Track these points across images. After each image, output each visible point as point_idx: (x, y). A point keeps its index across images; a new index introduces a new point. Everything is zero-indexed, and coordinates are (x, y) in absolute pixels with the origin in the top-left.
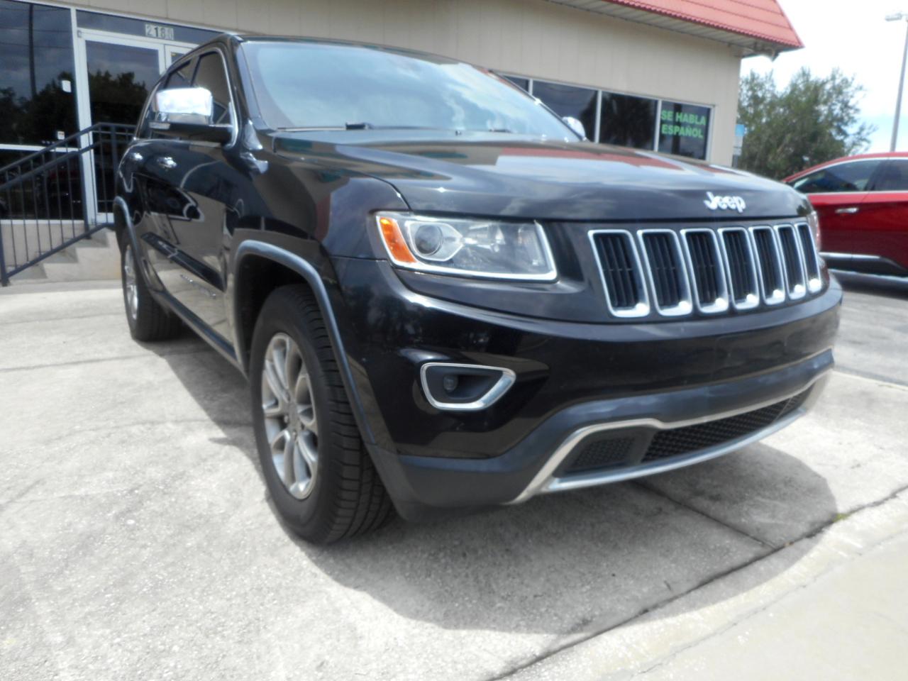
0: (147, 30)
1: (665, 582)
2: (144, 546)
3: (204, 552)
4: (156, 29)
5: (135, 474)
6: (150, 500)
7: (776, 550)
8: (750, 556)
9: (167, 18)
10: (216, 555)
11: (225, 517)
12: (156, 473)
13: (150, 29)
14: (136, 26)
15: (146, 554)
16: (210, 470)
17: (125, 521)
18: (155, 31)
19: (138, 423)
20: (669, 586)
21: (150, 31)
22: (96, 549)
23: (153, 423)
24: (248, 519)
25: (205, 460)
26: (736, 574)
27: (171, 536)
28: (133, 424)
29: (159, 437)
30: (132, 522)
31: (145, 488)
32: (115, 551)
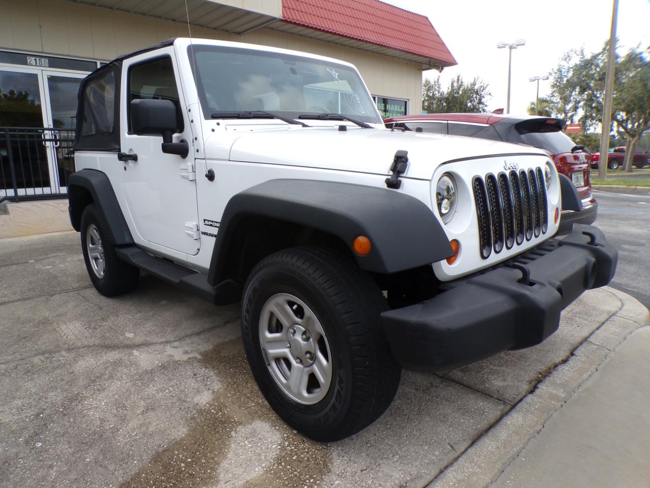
0: (29, 61)
1: (449, 444)
2: (51, 467)
3: (101, 466)
4: (35, 60)
5: (39, 399)
6: (53, 422)
7: (514, 407)
8: (499, 413)
9: (43, 52)
10: (111, 468)
11: (115, 430)
12: (55, 397)
13: (31, 60)
14: (20, 58)
15: (53, 473)
16: (98, 390)
17: (34, 444)
18: (34, 61)
19: (39, 354)
20: (452, 446)
21: (31, 61)
22: (11, 474)
23: (50, 352)
24: (133, 430)
25: (94, 381)
26: (493, 430)
27: (73, 454)
28: (35, 355)
29: (56, 364)
30: (40, 444)
31: (48, 412)
32: (28, 474)
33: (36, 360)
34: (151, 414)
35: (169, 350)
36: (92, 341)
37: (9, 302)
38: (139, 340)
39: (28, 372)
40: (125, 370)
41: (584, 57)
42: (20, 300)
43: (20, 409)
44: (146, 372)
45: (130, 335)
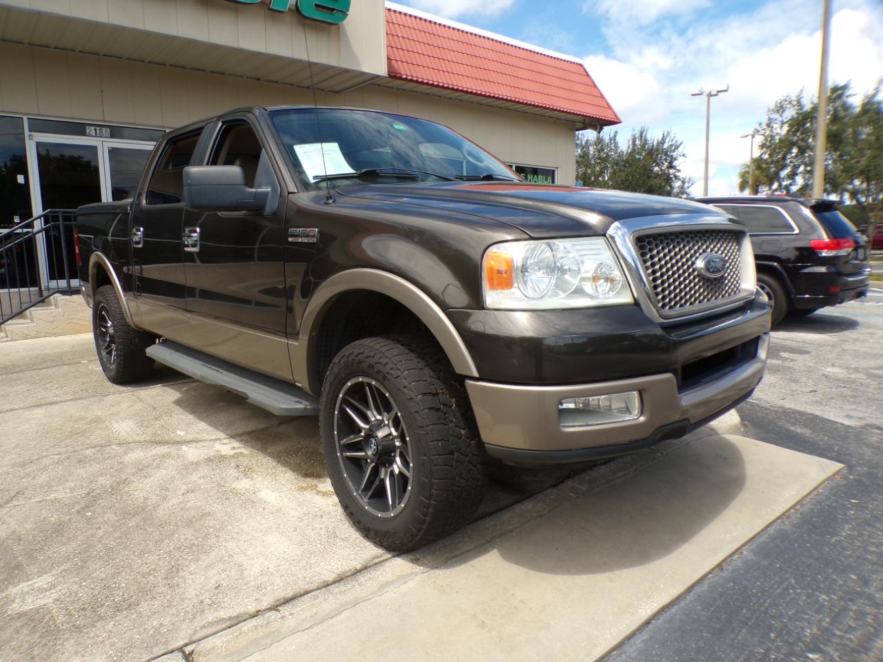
0: (88, 131)
2: (99, 528)
3: (141, 529)
4: (95, 130)
5: (90, 482)
6: (102, 499)
9: (104, 121)
10: (150, 530)
11: (157, 505)
12: (105, 481)
13: (90, 130)
14: (79, 129)
15: (100, 533)
16: (145, 476)
17: (85, 514)
18: (94, 132)
19: (91, 447)
21: (90, 131)
22: (65, 532)
23: (101, 446)
24: (173, 506)
25: (142, 470)
27: (118, 521)
28: (87, 449)
29: (107, 456)
30: (90, 514)
31: (98, 491)
32: (79, 533)
33: (88, 452)
34: (191, 496)
35: (218, 446)
36: (142, 438)
37: (61, 402)
38: (189, 437)
39: (80, 461)
40: (173, 462)
41: (801, 109)
42: (72, 400)
43: (72, 490)
44: (192, 463)
45: (182, 433)
